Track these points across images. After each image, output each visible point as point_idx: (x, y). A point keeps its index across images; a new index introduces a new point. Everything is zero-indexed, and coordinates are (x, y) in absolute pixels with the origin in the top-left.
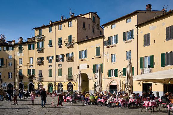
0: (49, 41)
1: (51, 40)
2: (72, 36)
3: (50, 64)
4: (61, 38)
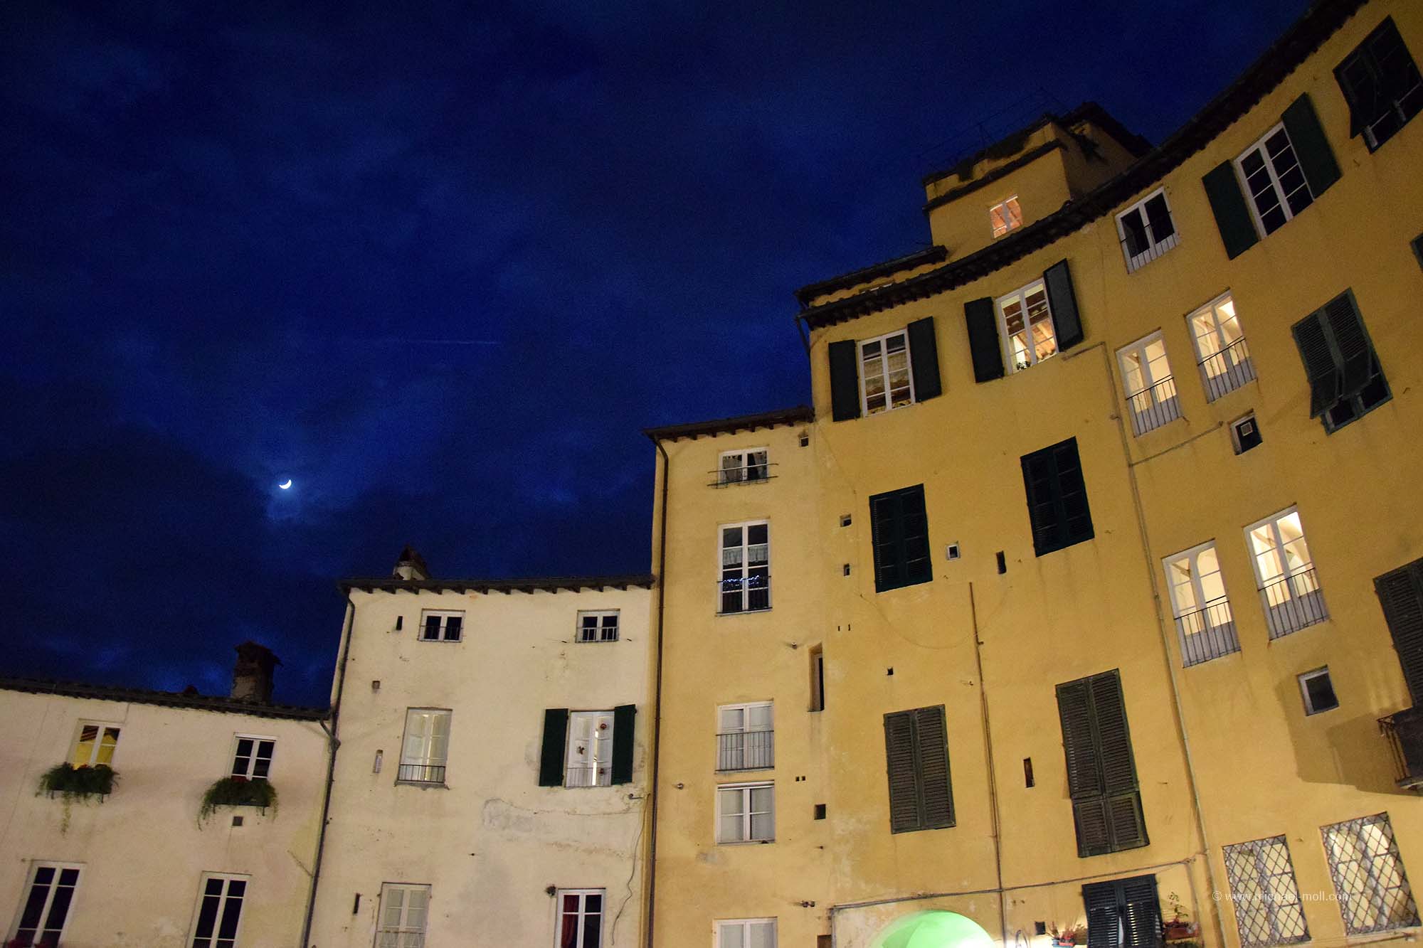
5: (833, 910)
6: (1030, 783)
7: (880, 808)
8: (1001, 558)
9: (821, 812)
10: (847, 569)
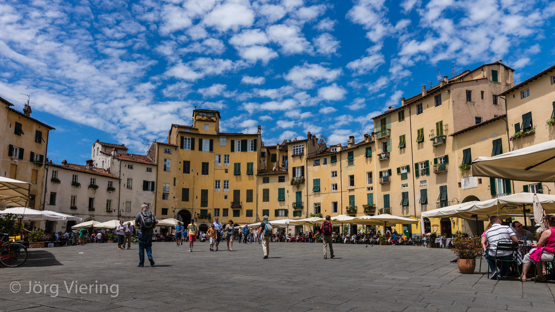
0: (400, 137)
1: (404, 136)
2: (444, 124)
3: (405, 182)
4: (422, 130)
5: (175, 208)
6: (197, 198)
7: (181, 198)
8: (198, 173)
9: (174, 197)
10: (180, 169)
